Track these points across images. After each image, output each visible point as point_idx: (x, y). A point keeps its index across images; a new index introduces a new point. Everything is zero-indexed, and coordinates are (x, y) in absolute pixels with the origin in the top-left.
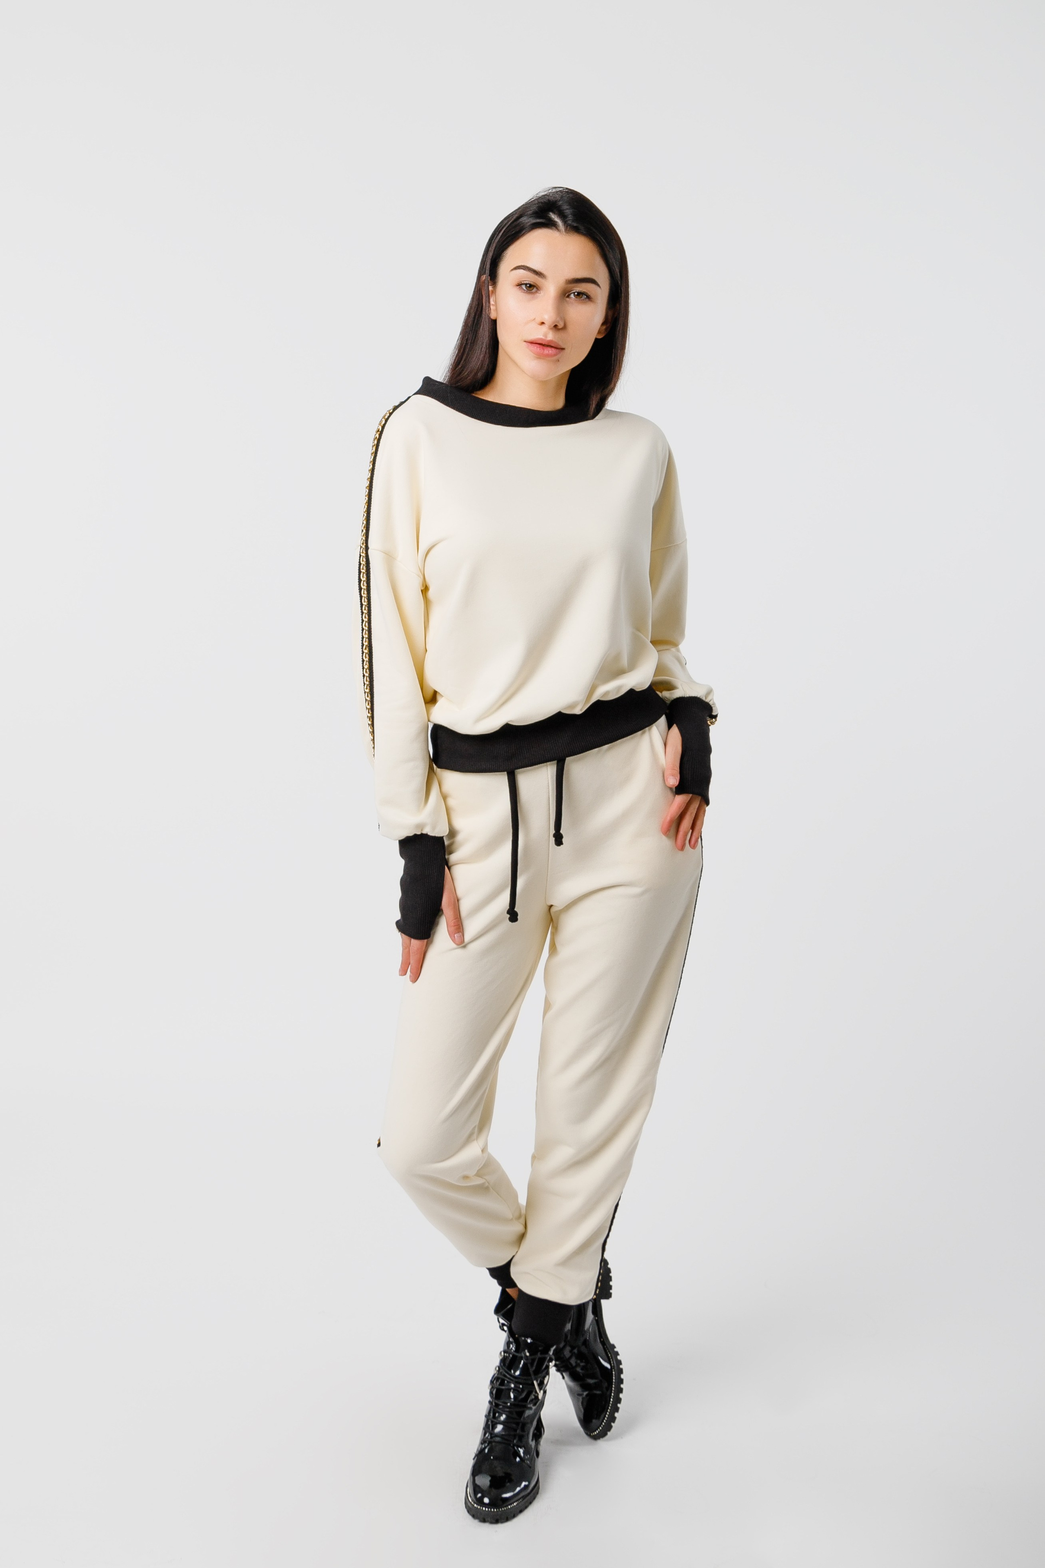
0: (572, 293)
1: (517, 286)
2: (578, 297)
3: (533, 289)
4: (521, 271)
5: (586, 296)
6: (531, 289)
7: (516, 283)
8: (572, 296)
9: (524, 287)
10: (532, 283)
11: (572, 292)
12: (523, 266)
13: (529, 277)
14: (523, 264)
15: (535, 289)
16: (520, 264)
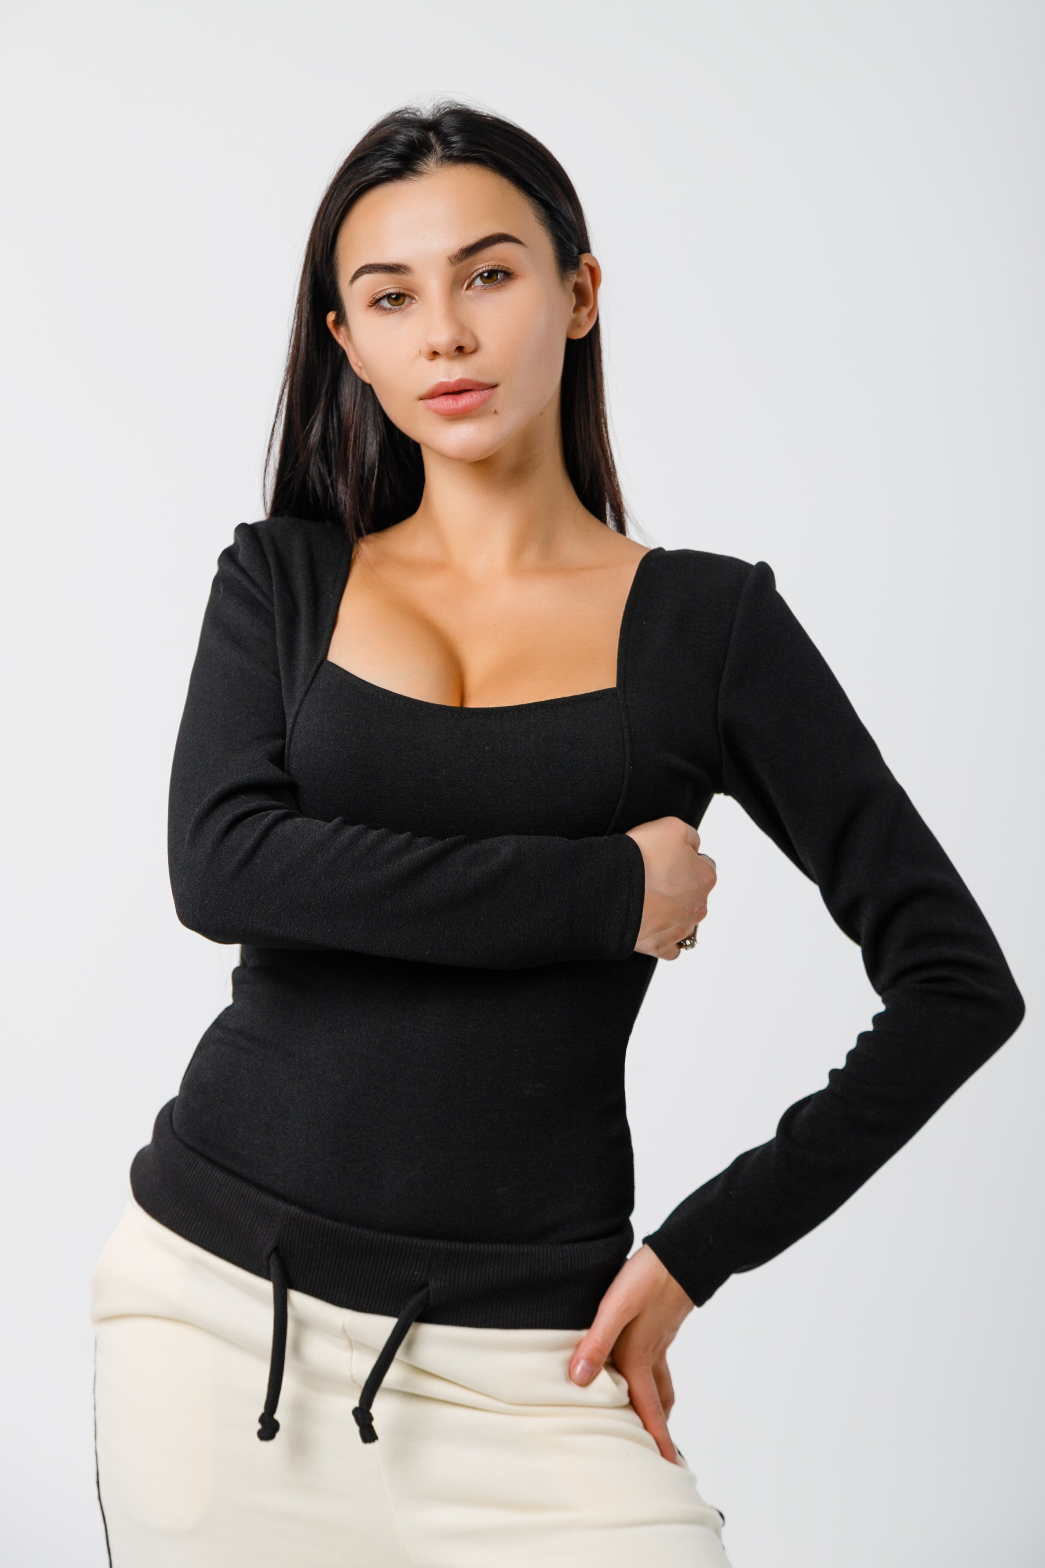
0: (476, 277)
1: (371, 306)
2: (490, 281)
3: (404, 301)
4: (365, 278)
5: (501, 271)
6: (401, 301)
7: (368, 303)
8: (478, 282)
9: (385, 303)
10: (402, 291)
11: (475, 274)
12: (363, 268)
13: (386, 283)
14: (363, 264)
15: (407, 300)
16: (358, 267)
